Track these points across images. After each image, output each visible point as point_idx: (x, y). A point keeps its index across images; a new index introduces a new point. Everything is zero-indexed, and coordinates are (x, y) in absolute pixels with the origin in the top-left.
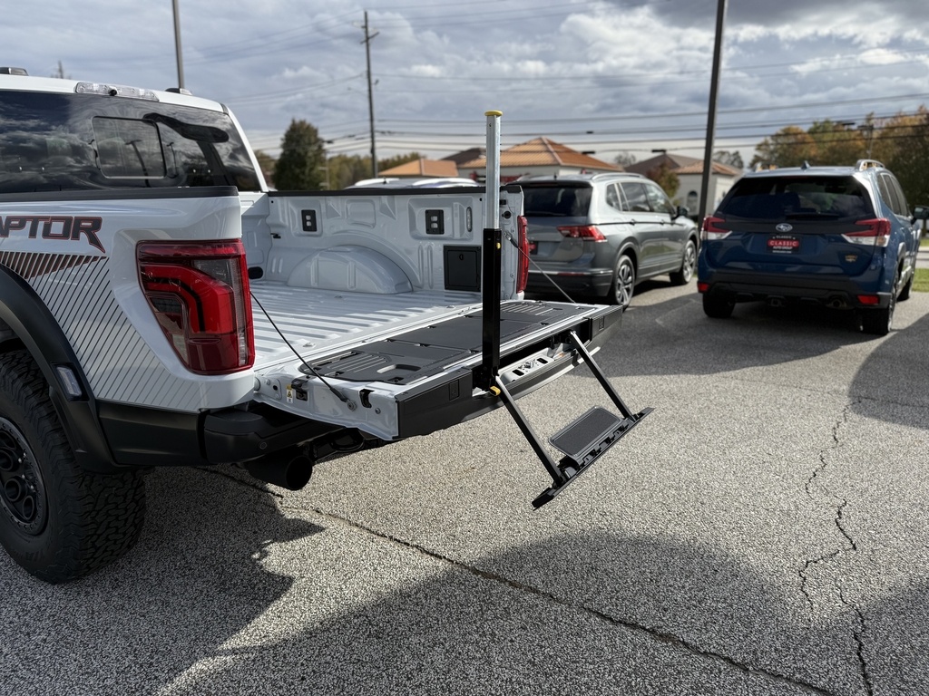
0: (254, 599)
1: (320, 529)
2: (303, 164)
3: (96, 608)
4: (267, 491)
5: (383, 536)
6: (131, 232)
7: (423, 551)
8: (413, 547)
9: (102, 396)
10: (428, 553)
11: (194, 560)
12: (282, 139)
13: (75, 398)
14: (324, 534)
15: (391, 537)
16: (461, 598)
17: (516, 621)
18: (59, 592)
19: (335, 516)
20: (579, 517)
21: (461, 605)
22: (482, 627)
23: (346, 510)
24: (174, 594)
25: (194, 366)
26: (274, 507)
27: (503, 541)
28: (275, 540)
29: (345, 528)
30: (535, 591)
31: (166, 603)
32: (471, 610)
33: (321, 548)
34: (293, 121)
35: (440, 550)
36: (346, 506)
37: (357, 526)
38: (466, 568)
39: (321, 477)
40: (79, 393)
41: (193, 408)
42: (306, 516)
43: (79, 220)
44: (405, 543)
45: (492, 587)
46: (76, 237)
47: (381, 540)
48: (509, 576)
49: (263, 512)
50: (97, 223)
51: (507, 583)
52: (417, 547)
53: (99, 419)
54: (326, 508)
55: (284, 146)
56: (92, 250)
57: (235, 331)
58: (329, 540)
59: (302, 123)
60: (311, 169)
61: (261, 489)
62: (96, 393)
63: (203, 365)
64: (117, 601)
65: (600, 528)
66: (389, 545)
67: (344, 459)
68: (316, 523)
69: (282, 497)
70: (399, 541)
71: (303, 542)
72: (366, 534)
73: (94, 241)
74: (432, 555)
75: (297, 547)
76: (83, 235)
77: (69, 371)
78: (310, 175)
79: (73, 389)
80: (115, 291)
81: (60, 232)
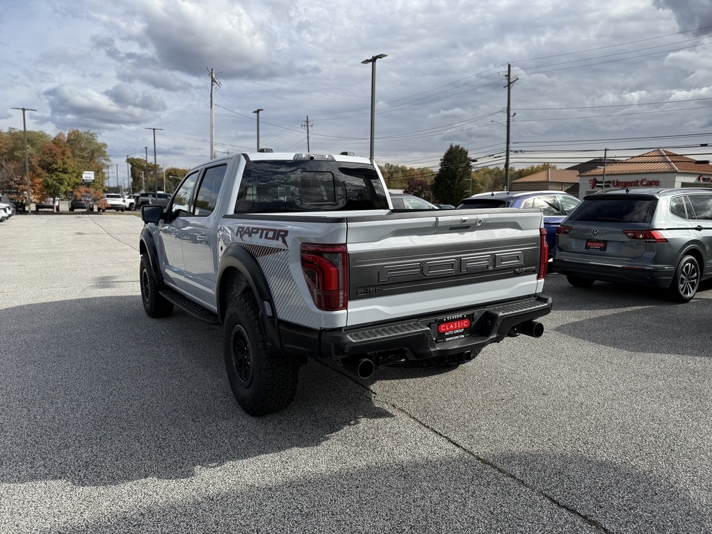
0: (345, 444)
1: (391, 416)
2: (454, 177)
3: (268, 431)
4: (369, 390)
5: (428, 427)
6: (299, 238)
7: (450, 441)
8: (444, 437)
9: (281, 317)
10: (452, 442)
11: (320, 418)
12: (441, 160)
13: (269, 317)
14: (393, 419)
15: (432, 429)
16: (463, 470)
17: (492, 489)
18: (254, 420)
19: (403, 411)
20: (567, 442)
21: (461, 473)
22: (469, 487)
23: (410, 408)
24: (306, 433)
25: (319, 306)
26: (370, 399)
27: (505, 446)
28: (365, 416)
29: (406, 418)
30: (513, 477)
31: (301, 436)
32: (466, 477)
33: (389, 426)
34: (451, 146)
35: (460, 442)
36: (411, 407)
37: (414, 418)
38: (473, 455)
39: (401, 387)
40: (271, 315)
41: (317, 327)
42: (386, 407)
43: (280, 231)
44: (440, 434)
45: (485, 469)
46: (277, 239)
47: (425, 429)
48: (499, 465)
49: (363, 400)
50: (286, 232)
51: (496, 469)
52: (446, 437)
53: (279, 329)
54: (399, 405)
55: (442, 165)
56: (283, 246)
57: (339, 290)
58: (394, 423)
59: (457, 147)
60: (460, 180)
61: (366, 388)
62: (278, 315)
63: (323, 305)
64: (278, 430)
65: (579, 451)
66: (429, 433)
67: (418, 379)
68: (390, 412)
69: (376, 394)
70: (436, 432)
71: (381, 420)
72: (417, 424)
73: (284, 242)
74: (454, 444)
75: (376, 423)
76: (280, 238)
77: (268, 303)
78: (458, 185)
79: (269, 313)
80: (290, 266)
81: (271, 236)
